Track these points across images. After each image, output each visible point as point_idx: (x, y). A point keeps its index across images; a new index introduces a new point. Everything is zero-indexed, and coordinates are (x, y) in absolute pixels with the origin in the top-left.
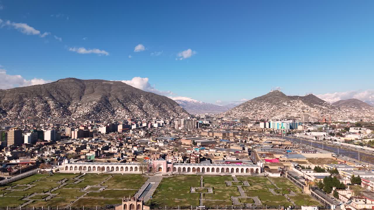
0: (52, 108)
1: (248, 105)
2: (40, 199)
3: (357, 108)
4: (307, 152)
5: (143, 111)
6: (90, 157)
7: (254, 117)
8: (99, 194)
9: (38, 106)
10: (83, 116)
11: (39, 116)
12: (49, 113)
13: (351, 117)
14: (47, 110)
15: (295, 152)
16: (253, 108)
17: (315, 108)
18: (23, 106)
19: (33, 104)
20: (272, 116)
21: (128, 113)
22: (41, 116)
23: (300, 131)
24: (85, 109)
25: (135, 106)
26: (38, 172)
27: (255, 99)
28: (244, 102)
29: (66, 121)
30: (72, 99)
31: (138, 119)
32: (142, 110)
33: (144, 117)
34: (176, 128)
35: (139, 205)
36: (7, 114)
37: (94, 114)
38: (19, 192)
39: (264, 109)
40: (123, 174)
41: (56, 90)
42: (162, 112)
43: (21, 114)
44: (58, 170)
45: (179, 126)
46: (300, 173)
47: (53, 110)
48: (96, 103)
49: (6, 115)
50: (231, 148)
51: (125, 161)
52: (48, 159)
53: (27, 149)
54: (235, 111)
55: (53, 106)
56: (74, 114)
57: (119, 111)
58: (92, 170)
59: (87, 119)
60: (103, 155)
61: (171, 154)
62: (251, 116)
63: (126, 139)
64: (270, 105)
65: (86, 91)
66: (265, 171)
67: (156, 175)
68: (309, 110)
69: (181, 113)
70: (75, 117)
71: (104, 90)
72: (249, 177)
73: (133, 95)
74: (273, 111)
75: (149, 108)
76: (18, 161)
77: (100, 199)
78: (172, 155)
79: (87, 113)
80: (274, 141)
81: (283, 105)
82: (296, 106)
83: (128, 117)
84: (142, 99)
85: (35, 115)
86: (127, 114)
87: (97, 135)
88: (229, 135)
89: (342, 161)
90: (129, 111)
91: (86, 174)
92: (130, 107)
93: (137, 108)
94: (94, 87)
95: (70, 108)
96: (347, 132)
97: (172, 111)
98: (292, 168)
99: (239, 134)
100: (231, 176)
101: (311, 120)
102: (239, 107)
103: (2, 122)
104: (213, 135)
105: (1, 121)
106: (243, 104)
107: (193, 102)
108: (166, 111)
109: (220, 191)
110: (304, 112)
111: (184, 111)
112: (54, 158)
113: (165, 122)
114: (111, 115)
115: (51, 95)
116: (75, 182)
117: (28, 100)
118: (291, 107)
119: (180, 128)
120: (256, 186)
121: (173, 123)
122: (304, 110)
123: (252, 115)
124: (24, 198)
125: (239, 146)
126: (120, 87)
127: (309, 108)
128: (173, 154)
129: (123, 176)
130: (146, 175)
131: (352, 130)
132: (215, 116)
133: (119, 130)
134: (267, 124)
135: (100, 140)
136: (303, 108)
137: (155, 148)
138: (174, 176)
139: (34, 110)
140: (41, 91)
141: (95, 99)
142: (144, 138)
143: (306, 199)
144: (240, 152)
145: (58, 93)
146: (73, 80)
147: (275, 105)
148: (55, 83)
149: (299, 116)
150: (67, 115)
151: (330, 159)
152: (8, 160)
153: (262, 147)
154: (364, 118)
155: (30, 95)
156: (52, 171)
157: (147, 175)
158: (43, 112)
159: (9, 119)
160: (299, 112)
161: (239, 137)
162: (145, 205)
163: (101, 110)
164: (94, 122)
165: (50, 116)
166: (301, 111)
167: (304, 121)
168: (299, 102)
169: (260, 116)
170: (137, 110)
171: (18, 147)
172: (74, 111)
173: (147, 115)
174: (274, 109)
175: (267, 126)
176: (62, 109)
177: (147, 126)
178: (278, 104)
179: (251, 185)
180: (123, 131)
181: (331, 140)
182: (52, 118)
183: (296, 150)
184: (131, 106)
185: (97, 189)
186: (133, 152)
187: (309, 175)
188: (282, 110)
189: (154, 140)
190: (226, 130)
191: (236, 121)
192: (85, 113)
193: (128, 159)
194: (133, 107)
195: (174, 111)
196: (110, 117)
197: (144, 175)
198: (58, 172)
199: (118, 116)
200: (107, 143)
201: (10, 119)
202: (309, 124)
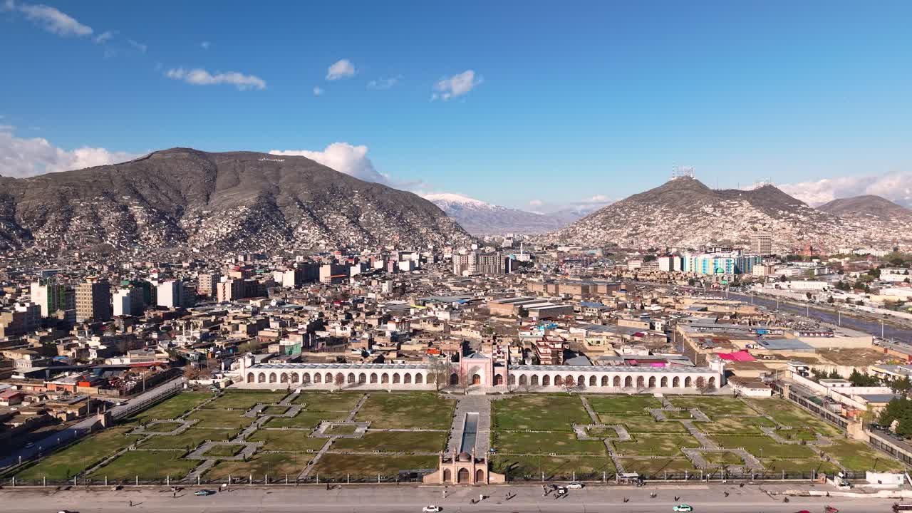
0: (140, 222)
1: (615, 214)
2: (229, 456)
3: (879, 219)
4: (808, 334)
5: (362, 230)
6: (292, 348)
7: (632, 242)
8: (358, 441)
9: (106, 218)
10: (218, 242)
11: (111, 242)
12: (134, 235)
13: (868, 242)
14: (129, 228)
15: (776, 332)
16: (627, 220)
17: (781, 220)
18: (71, 218)
19: (94, 212)
20: (677, 240)
21: (325, 235)
22: (116, 243)
23: (760, 277)
24: (221, 225)
25: (340, 217)
26: (185, 387)
27: (634, 197)
28: (605, 206)
29: (178, 255)
30: (186, 202)
31: (350, 248)
32: (359, 226)
33: (364, 244)
34: (455, 273)
35: (480, 470)
36: (33, 238)
37: (244, 236)
38: (167, 439)
39: (654, 222)
40: (389, 391)
41: (148, 178)
42: (406, 232)
43: (68, 238)
44: (231, 383)
45: (464, 267)
46: (820, 389)
47: (143, 227)
48: (246, 211)
49: (32, 242)
50: (619, 324)
51: (380, 360)
52: (191, 355)
53: (130, 330)
54: (583, 227)
55: (142, 218)
56: (195, 237)
57: (304, 229)
58: (313, 383)
59: (228, 250)
60: (320, 344)
61: (492, 341)
62: (624, 240)
63: (353, 302)
64: (670, 212)
65: (220, 181)
66: (729, 383)
67: (470, 393)
68: (767, 226)
69: (451, 235)
70: (198, 244)
71: (265, 178)
72: (697, 399)
73: (333, 190)
74: (678, 226)
75: (376, 221)
76: (127, 361)
77: (370, 455)
78: (494, 344)
79: (227, 235)
80: (713, 304)
81: (703, 212)
82: (736, 214)
83: (327, 245)
84: (356, 201)
85: (102, 241)
86: (323, 237)
87: (276, 292)
88: (596, 290)
89: (902, 356)
90: (327, 230)
91: (301, 390)
92: (329, 220)
93: (347, 221)
94: (239, 170)
95: (184, 223)
96: (876, 280)
97: (430, 230)
98: (790, 374)
99: (622, 288)
100: (653, 394)
101: (775, 250)
102: (592, 218)
103: (24, 258)
104: (557, 289)
105: (23, 256)
106: (604, 211)
107: (473, 206)
108: (415, 229)
109: (647, 435)
110: (756, 230)
111: (458, 228)
112: (203, 352)
113: (423, 258)
114: (284, 241)
115: (136, 192)
116: (287, 411)
117: (80, 204)
118: (723, 217)
119: (466, 274)
120: (726, 421)
121: (442, 259)
122: (755, 225)
123: (626, 237)
124: (188, 454)
125: (639, 319)
126: (303, 170)
127: (768, 220)
128: (496, 341)
129: (393, 396)
130: (447, 393)
131: (886, 275)
132: (533, 242)
133: (322, 279)
134: (677, 260)
135: (289, 303)
136: (753, 221)
137: (435, 325)
138: (516, 395)
139: (97, 229)
140: (111, 182)
141: (244, 202)
142: (393, 298)
143: (862, 453)
144: (646, 333)
145: (153, 186)
146: (186, 155)
147: (685, 213)
148: (143, 162)
149: (743, 240)
150: (179, 240)
151: (868, 350)
152: (101, 359)
153: (691, 321)
154: (898, 243)
155: (86, 191)
156: (217, 385)
157: (449, 392)
158: (120, 234)
159: (40, 250)
160: (744, 229)
161: (621, 296)
162: (494, 472)
163: (259, 226)
164: (249, 258)
165: (137, 243)
166: (749, 227)
167: (759, 250)
168: (742, 205)
169: (645, 240)
170: (347, 228)
171: (104, 323)
172: (194, 230)
173: (372, 238)
174: (680, 222)
175: (677, 267)
176: (165, 225)
177: (385, 269)
178: (690, 211)
179: (711, 417)
180: (334, 281)
181: (848, 301)
182: (144, 248)
183: (778, 328)
184: (331, 217)
185: (350, 430)
186: (388, 334)
187: (843, 392)
188: (700, 224)
189: (419, 305)
190: (581, 277)
191: (594, 254)
192: (223, 236)
193: (388, 354)
194: (337, 219)
195: (436, 229)
196: (283, 244)
197: (442, 393)
198: (231, 386)
199: (303, 242)
200: (314, 312)
201: (44, 250)
202: (776, 261)
